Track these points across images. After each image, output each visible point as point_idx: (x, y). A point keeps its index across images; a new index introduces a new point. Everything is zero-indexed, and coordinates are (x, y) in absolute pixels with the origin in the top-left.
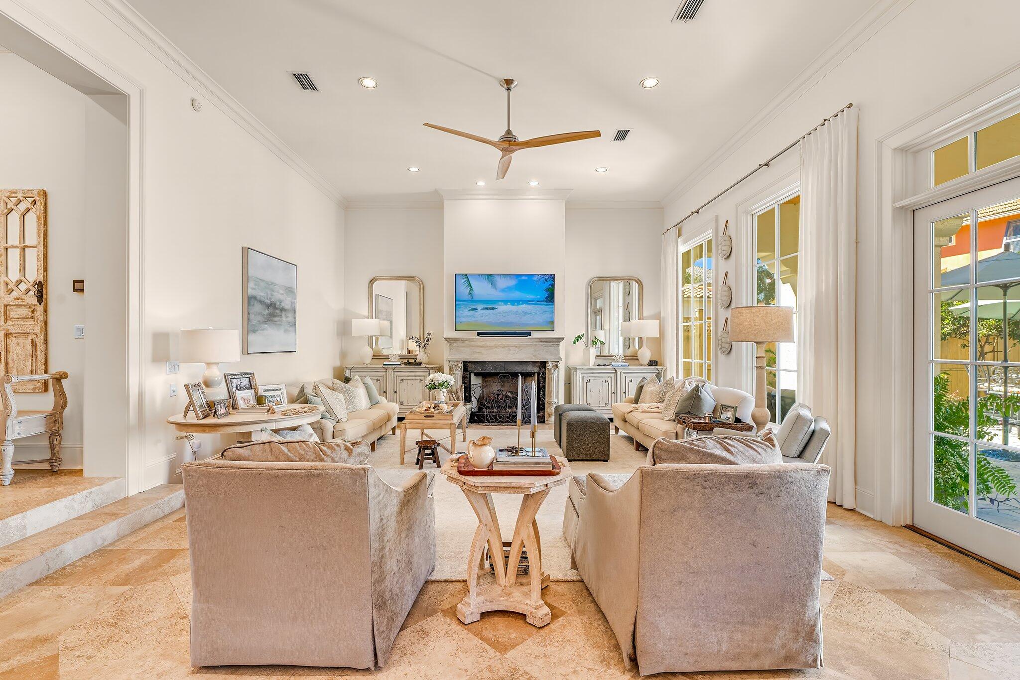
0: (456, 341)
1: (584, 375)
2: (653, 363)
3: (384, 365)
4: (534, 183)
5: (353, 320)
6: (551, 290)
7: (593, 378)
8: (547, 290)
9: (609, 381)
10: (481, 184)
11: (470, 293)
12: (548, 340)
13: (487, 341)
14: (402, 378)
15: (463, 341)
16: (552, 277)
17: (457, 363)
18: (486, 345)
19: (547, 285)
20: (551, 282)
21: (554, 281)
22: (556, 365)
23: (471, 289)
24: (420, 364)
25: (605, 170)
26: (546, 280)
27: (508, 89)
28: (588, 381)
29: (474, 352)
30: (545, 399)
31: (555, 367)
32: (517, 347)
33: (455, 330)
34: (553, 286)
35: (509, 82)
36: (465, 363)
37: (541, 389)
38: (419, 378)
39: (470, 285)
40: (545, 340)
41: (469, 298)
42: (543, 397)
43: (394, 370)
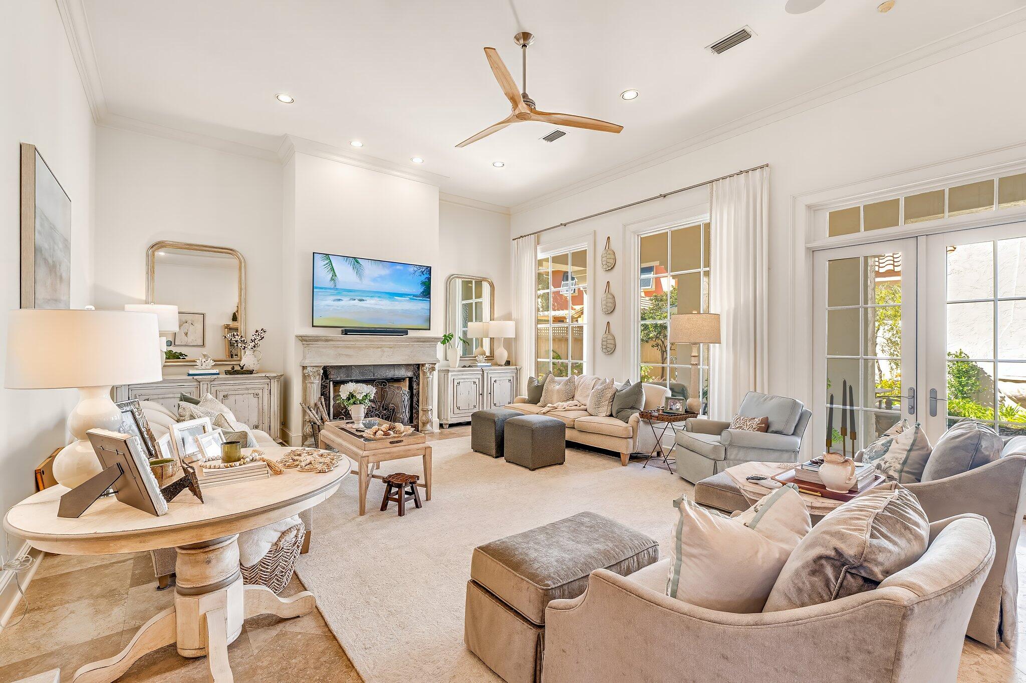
0: (317, 341)
1: (455, 377)
2: (508, 363)
3: (189, 375)
4: (418, 160)
5: (126, 306)
6: (427, 284)
7: (462, 381)
8: (423, 283)
9: (477, 383)
10: (357, 144)
11: (332, 279)
12: (426, 340)
13: (357, 341)
14: (226, 393)
15: (327, 340)
16: (429, 269)
17: (317, 369)
18: (356, 345)
19: (423, 278)
20: (428, 276)
21: (430, 275)
22: (432, 367)
23: (334, 275)
24: (251, 372)
25: (502, 165)
26: (422, 272)
27: (524, 46)
28: (459, 383)
29: (340, 354)
30: (418, 406)
31: (431, 370)
32: (391, 348)
33: (313, 326)
34: (429, 279)
35: (526, 36)
36: (325, 369)
37: (413, 396)
38: (253, 391)
39: (332, 269)
40: (424, 340)
41: (331, 285)
42: (417, 404)
43: (212, 383)
